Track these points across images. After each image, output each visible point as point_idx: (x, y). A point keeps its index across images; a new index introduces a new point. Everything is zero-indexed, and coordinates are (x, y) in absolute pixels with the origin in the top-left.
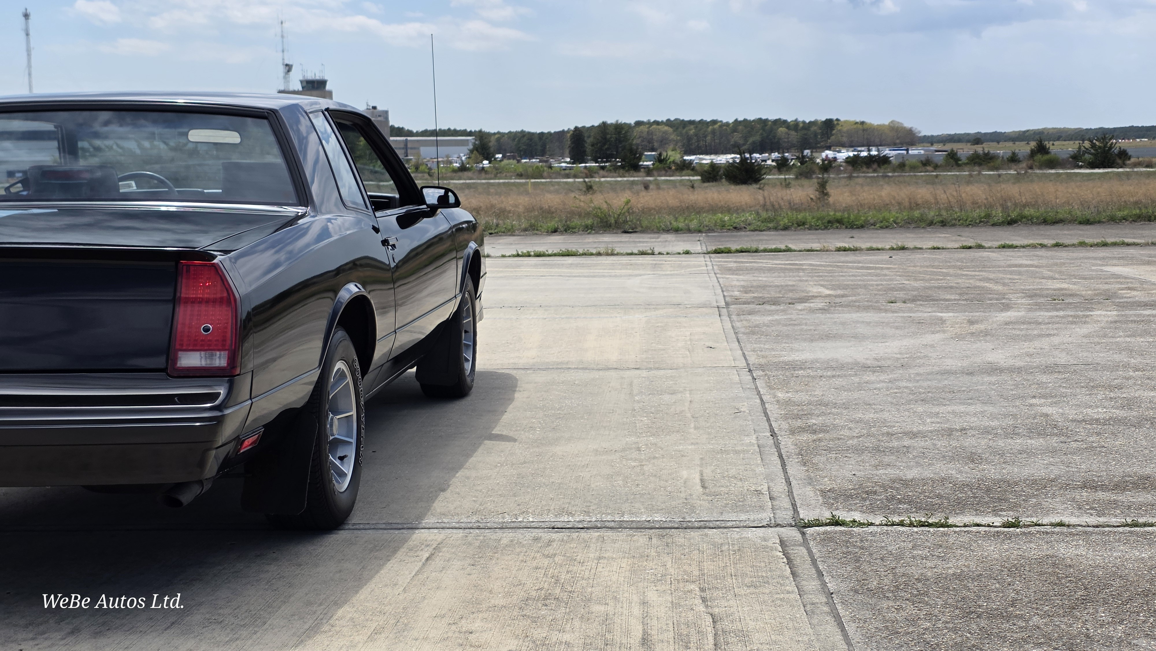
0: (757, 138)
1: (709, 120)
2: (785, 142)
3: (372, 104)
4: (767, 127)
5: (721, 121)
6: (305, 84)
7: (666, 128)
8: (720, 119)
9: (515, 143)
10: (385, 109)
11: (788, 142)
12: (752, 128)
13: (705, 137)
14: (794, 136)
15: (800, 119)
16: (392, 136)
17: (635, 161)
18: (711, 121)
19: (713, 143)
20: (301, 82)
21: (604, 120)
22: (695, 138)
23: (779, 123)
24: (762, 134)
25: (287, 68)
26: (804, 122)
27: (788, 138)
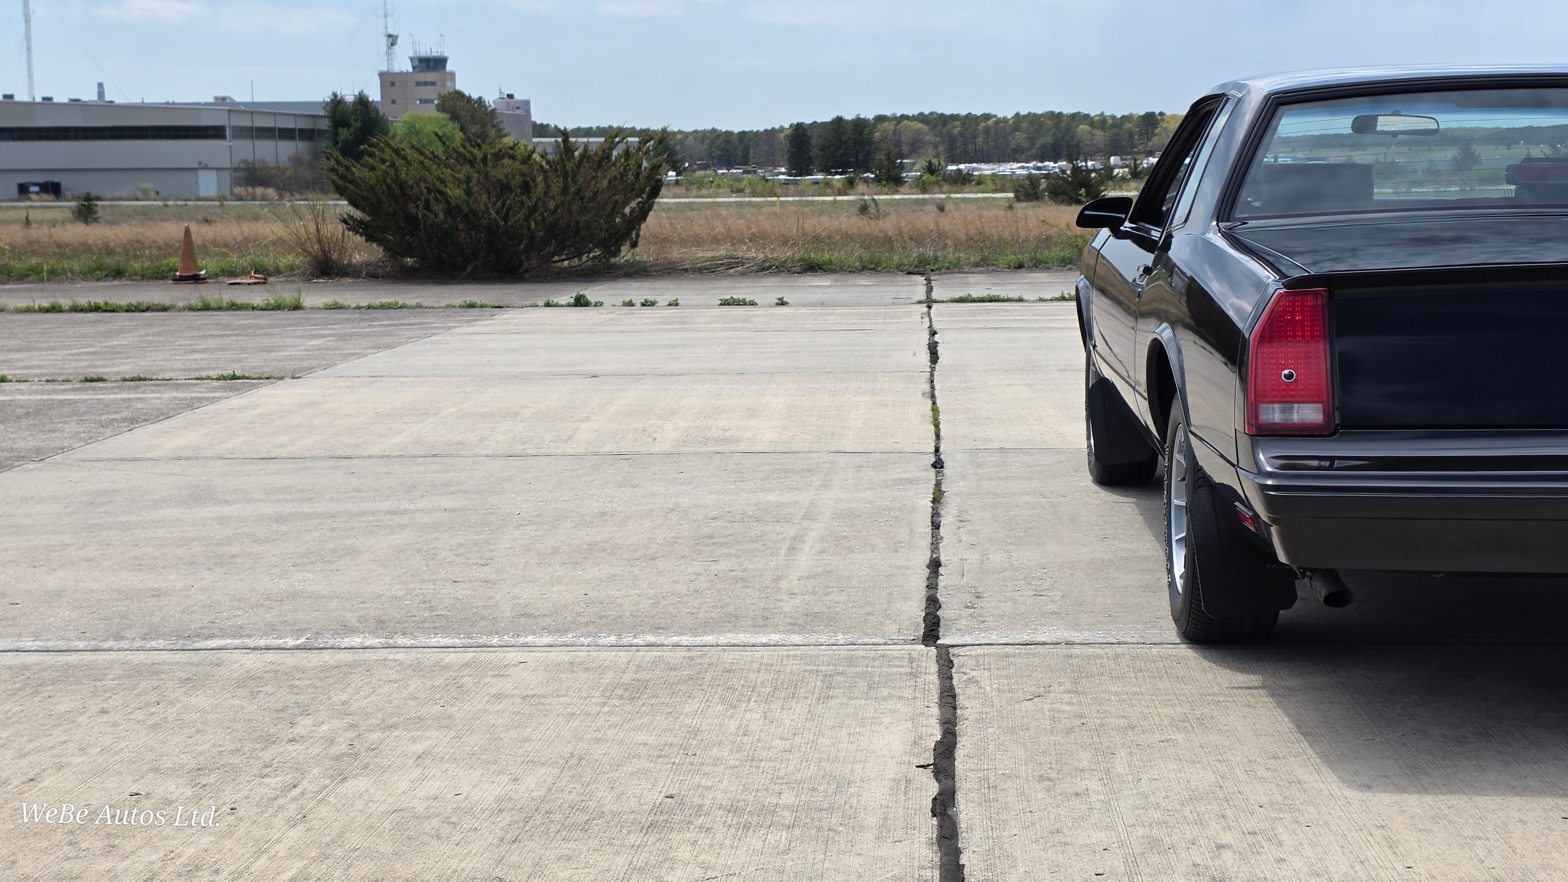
0: (1049, 139)
1: (979, 113)
2: (1088, 145)
3: (507, 91)
4: (1062, 125)
5: (995, 116)
6: (416, 63)
7: (920, 125)
8: (993, 113)
9: (705, 146)
10: (526, 98)
11: (1092, 145)
12: (1041, 125)
13: (975, 138)
14: (1100, 136)
15: (1108, 113)
16: (534, 137)
17: (896, 171)
18: (982, 115)
19: (986, 147)
20: (412, 59)
21: (840, 114)
22: (961, 139)
23: (1077, 118)
24: (1055, 134)
25: (391, 40)
26: (1113, 117)
27: (1091, 140)
